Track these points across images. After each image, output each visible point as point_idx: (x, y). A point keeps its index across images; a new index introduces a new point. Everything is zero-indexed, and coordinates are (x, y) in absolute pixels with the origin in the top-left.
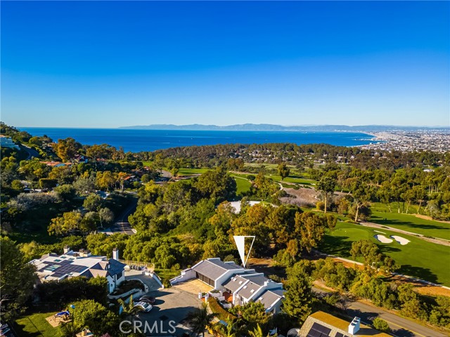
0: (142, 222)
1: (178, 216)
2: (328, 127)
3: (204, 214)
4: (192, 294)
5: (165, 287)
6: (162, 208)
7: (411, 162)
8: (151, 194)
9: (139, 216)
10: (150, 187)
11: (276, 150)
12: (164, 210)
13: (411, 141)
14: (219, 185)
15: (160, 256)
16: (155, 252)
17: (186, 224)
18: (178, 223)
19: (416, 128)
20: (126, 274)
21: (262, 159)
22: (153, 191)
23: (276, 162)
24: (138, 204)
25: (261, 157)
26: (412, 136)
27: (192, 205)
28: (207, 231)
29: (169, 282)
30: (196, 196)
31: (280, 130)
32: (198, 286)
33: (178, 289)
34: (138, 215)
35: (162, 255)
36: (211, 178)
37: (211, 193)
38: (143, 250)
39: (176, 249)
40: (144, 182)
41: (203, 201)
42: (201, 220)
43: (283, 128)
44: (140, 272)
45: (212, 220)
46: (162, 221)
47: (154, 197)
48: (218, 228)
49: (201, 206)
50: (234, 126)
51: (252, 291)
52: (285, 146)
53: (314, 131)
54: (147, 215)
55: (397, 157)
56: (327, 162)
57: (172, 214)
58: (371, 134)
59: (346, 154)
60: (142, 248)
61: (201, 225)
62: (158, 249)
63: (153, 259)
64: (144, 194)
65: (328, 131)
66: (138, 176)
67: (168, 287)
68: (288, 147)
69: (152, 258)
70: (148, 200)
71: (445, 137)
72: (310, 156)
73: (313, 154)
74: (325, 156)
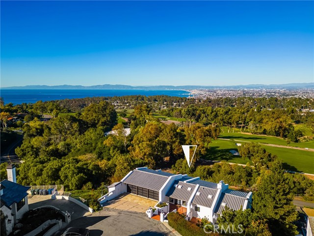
0: (31, 153)
1: (68, 145)
2: (161, 87)
3: (95, 140)
4: (136, 213)
5: (94, 211)
6: (50, 140)
7: (218, 104)
8: (37, 129)
9: (27, 147)
10: (34, 124)
11: (132, 100)
12: (52, 141)
14: (104, 116)
15: (66, 177)
16: (60, 173)
17: (79, 150)
18: (69, 151)
19: (212, 87)
20: (30, 201)
21: (122, 107)
22: (38, 127)
23: (133, 108)
24: (24, 138)
25: (121, 106)
27: (80, 134)
28: (102, 153)
29: (98, 203)
30: (84, 127)
31: (130, 89)
32: (135, 201)
33: (114, 210)
34: (25, 146)
35: (70, 175)
36: (97, 110)
37: (97, 124)
38: (44, 172)
39: (85, 167)
40: (28, 122)
41: (91, 130)
42: (93, 145)
43: (132, 87)
44: (49, 197)
45: (107, 142)
46: (52, 150)
47: (40, 132)
48: (114, 149)
49: (90, 134)
50: (96, 86)
51: (210, 197)
52: (138, 98)
53: (153, 89)
54: (35, 146)
55: (210, 102)
56: (167, 107)
57: (62, 143)
58: (188, 91)
59: (178, 102)
60: (42, 170)
61: (95, 149)
62: (62, 169)
63: (58, 181)
64: (29, 130)
65: (161, 89)
66: (21, 117)
67: (98, 210)
68: (140, 98)
69: (56, 180)
70: (35, 134)
71: (230, 92)
72: (156, 104)
73: (157, 102)
74: (165, 103)
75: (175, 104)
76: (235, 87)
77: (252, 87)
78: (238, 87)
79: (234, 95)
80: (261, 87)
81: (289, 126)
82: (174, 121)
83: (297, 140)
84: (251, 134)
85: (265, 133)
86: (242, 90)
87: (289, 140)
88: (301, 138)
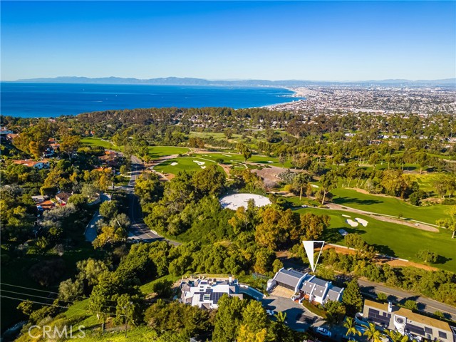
0: (160, 224)
1: (190, 216)
2: (251, 81)
7: (335, 126)
9: (155, 219)
10: (141, 183)
11: (215, 115)
13: (326, 97)
18: (191, 222)
19: (329, 83)
21: (202, 126)
22: (147, 189)
25: (201, 123)
26: (326, 92)
27: (196, 202)
32: (283, 291)
33: (276, 296)
34: (154, 217)
36: (209, 177)
37: (210, 190)
40: (123, 173)
41: (206, 199)
48: (237, 228)
51: (321, 291)
53: (240, 86)
55: (323, 122)
56: (264, 127)
58: (292, 90)
59: (280, 120)
65: (251, 86)
67: (268, 295)
68: (226, 112)
70: (149, 199)
71: (354, 93)
72: (248, 122)
73: (250, 119)
74: (261, 121)
75: (275, 123)
76: (363, 84)
77: (389, 85)
78: (368, 83)
79: (359, 101)
80: (403, 84)
81: (413, 185)
82: (279, 168)
83: (418, 204)
84: (367, 193)
85: (383, 192)
86: (373, 89)
87: (409, 203)
88: (423, 201)
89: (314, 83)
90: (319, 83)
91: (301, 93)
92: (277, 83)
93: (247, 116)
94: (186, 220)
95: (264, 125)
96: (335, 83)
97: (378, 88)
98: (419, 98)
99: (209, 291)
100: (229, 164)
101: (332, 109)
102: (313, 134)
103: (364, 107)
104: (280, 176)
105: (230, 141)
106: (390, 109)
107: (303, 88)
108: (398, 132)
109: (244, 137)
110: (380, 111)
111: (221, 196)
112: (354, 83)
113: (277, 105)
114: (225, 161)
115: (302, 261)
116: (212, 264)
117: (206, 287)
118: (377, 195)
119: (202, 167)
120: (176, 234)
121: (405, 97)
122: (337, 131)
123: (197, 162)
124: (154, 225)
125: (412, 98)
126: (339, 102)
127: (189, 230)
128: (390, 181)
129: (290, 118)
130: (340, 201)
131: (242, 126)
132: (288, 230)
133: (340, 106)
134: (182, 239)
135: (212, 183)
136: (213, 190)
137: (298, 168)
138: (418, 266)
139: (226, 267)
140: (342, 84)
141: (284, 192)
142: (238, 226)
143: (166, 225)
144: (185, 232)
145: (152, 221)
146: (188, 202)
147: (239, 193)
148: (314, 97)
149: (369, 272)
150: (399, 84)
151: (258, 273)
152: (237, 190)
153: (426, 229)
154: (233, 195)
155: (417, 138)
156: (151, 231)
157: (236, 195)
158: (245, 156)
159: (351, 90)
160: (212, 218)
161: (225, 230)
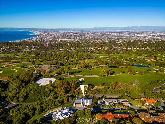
13: (47, 35)
18: (28, 94)
26: (46, 33)
41: (30, 84)
72: (21, 47)
73: (21, 46)
74: (27, 47)
75: (33, 47)
77: (66, 30)
78: (59, 29)
82: (46, 66)
83: (90, 69)
84: (77, 69)
85: (81, 68)
86: (61, 31)
87: (88, 70)
88: (91, 68)
89: (41, 29)
90: (43, 29)
91: (37, 33)
92: (25, 29)
93: (20, 45)
94: (26, 94)
95: (29, 48)
96: (48, 29)
97: (63, 31)
98: (76, 34)
99: (62, 113)
100: (27, 67)
101: (50, 39)
102: (50, 50)
103: (61, 38)
104: (48, 68)
105: (18, 57)
106: (69, 39)
107: (37, 31)
108: (76, 47)
109: (24, 55)
110: (67, 39)
111: (35, 82)
112: (55, 29)
113: (29, 39)
114: (25, 67)
115: (74, 95)
116: (52, 106)
117: (61, 113)
118: (80, 69)
119: (15, 71)
120: (24, 101)
121: (72, 34)
122: (57, 48)
123: (11, 69)
124: (12, 100)
125: (74, 35)
126: (52, 36)
127: (29, 98)
128: (83, 64)
129: (39, 45)
130: (72, 73)
131: (19, 50)
132: (67, 87)
133: (53, 38)
134: (28, 102)
135: (30, 78)
136: (32, 80)
137: (53, 65)
138: (100, 87)
139: (57, 105)
140: (51, 29)
141: (53, 74)
142: (49, 91)
143: (18, 98)
144: (27, 99)
145: (11, 99)
146: (23, 87)
147: (41, 79)
148: (42, 35)
149: (92, 93)
150: (69, 30)
151: (66, 103)
152: (40, 78)
153: (97, 77)
154: (39, 80)
155: (81, 49)
156: (11, 103)
157: (40, 80)
158: (33, 63)
159: (55, 32)
160: (36, 90)
161: (45, 94)
